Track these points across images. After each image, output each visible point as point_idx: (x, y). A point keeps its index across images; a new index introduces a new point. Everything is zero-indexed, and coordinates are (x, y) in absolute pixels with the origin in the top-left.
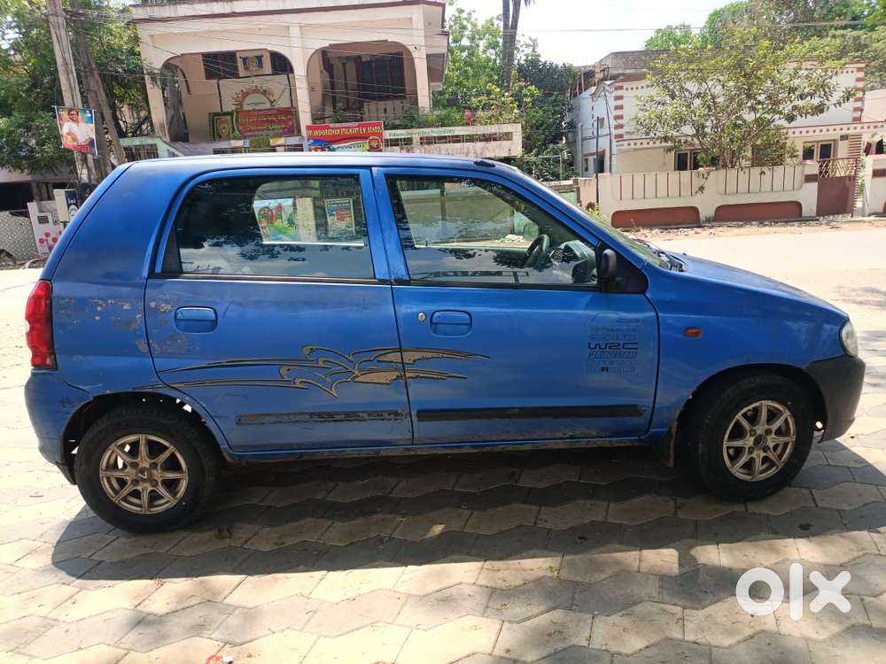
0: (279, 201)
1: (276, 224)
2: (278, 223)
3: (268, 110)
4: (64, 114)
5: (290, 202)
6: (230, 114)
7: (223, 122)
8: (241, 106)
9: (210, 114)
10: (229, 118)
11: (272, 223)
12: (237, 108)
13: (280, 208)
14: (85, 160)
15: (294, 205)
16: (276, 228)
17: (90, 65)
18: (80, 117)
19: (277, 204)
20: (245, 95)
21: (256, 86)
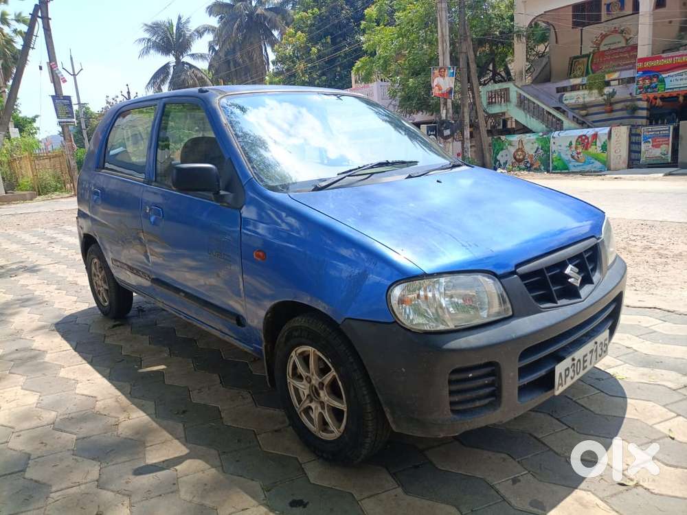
0: (597, 129)
1: (590, 150)
2: (592, 150)
3: (623, 47)
4: (436, 72)
5: (607, 130)
6: (588, 56)
7: (579, 64)
8: (598, 49)
9: (570, 58)
10: (585, 59)
11: (587, 149)
12: (594, 51)
13: (595, 136)
14: (445, 104)
15: (610, 133)
16: (589, 154)
17: (466, 33)
18: (446, 73)
19: (593, 133)
20: (604, 37)
21: (615, 28)
